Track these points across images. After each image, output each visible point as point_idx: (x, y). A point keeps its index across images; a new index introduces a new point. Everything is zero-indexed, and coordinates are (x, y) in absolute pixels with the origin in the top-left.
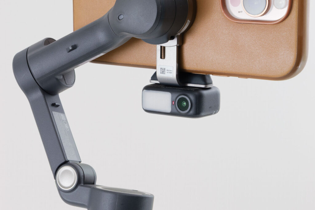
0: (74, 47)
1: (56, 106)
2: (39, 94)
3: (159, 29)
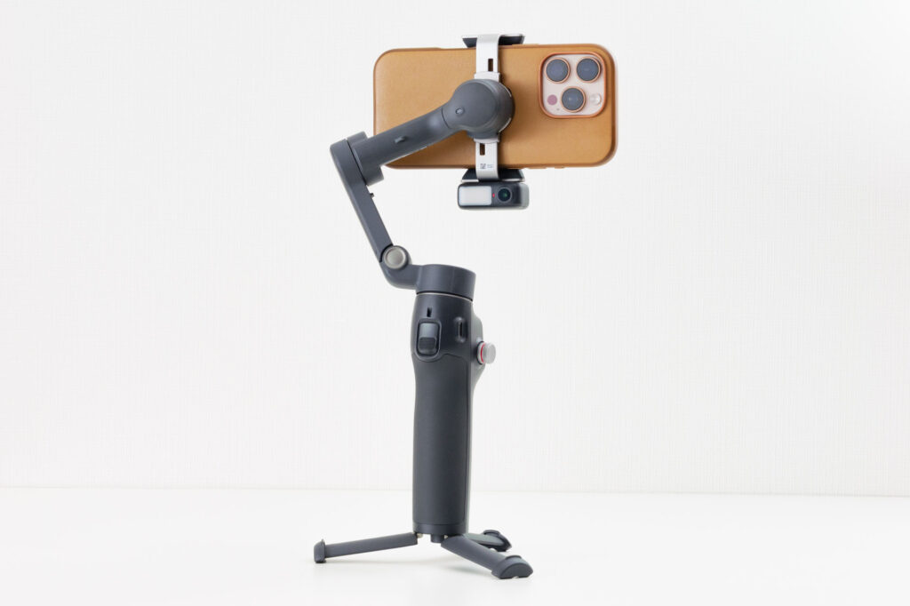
0: (404, 140)
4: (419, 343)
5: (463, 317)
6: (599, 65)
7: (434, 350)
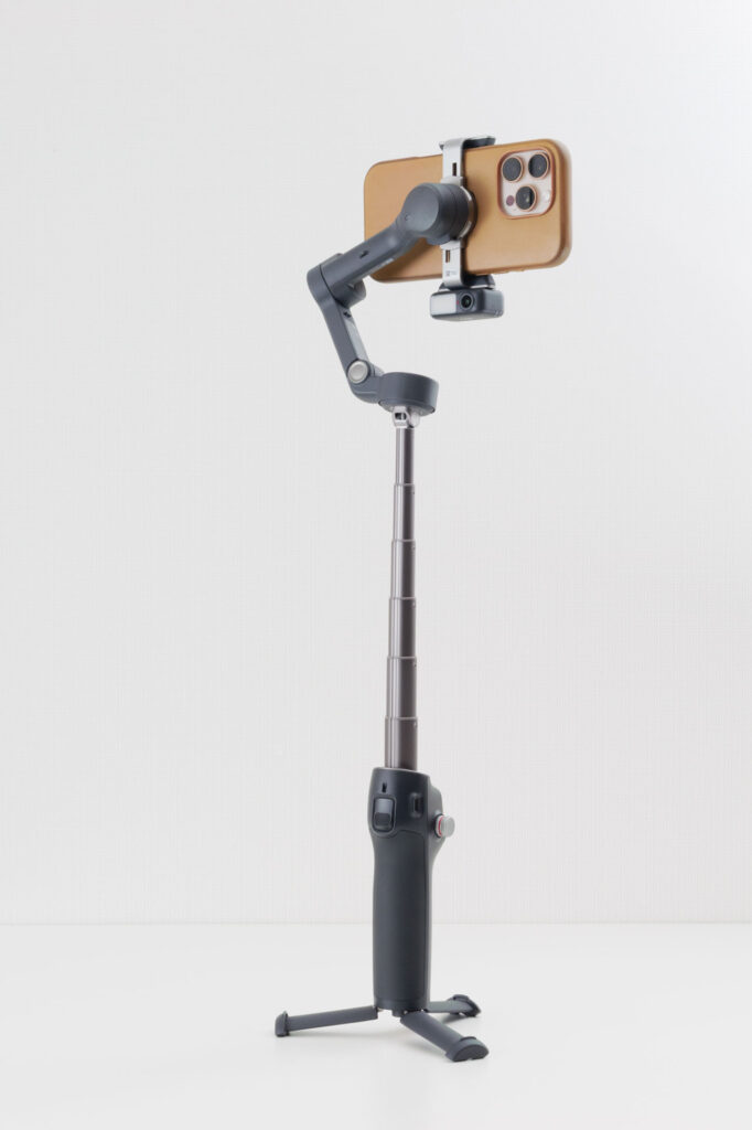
0: (366, 254)
1: (349, 316)
2: (331, 302)
3: (441, 226)
4: (376, 819)
5: (417, 792)
6: (549, 162)
7: (390, 826)
